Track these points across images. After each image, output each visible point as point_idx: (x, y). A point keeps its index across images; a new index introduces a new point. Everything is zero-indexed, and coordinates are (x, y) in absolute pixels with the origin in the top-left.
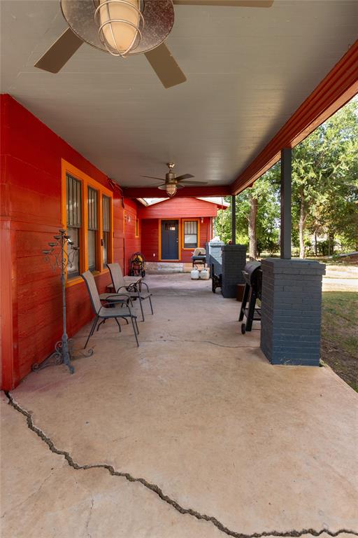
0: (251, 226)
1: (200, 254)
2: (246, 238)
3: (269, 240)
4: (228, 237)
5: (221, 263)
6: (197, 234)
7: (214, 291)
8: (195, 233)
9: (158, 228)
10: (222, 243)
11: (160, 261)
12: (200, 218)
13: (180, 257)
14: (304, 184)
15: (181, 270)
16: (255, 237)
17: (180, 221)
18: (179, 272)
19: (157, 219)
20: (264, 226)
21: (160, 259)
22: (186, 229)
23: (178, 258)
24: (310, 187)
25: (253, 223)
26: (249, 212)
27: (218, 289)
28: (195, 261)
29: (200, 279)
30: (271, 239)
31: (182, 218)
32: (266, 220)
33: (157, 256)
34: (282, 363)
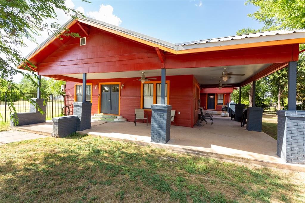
0: (251, 96)
1: (225, 107)
2: (248, 102)
3: (262, 103)
4: (238, 101)
5: (234, 111)
6: (223, 100)
7: (232, 119)
8: (223, 99)
9: (206, 97)
10: (235, 103)
11: (207, 110)
12: (225, 93)
13: (215, 109)
14: (280, 77)
15: (216, 113)
16: (253, 101)
17: (216, 94)
18: (215, 114)
19: (206, 93)
20: (259, 96)
21: (207, 109)
22: (218, 97)
23: (214, 109)
24: (284, 78)
25: (252, 94)
26: (249, 89)
27: (233, 119)
28: (223, 110)
29: (225, 116)
30: (263, 102)
31: (216, 93)
32: (260, 93)
33: (205, 107)
34: (251, 131)
